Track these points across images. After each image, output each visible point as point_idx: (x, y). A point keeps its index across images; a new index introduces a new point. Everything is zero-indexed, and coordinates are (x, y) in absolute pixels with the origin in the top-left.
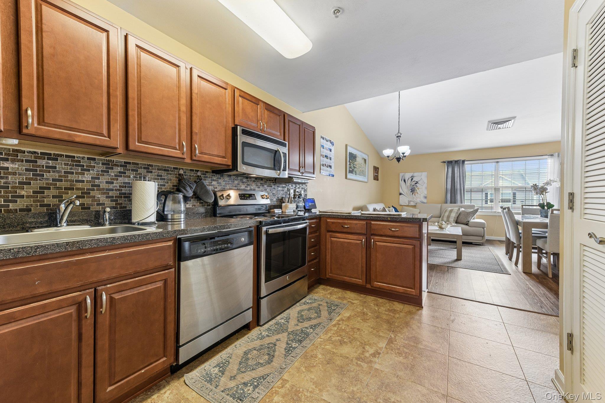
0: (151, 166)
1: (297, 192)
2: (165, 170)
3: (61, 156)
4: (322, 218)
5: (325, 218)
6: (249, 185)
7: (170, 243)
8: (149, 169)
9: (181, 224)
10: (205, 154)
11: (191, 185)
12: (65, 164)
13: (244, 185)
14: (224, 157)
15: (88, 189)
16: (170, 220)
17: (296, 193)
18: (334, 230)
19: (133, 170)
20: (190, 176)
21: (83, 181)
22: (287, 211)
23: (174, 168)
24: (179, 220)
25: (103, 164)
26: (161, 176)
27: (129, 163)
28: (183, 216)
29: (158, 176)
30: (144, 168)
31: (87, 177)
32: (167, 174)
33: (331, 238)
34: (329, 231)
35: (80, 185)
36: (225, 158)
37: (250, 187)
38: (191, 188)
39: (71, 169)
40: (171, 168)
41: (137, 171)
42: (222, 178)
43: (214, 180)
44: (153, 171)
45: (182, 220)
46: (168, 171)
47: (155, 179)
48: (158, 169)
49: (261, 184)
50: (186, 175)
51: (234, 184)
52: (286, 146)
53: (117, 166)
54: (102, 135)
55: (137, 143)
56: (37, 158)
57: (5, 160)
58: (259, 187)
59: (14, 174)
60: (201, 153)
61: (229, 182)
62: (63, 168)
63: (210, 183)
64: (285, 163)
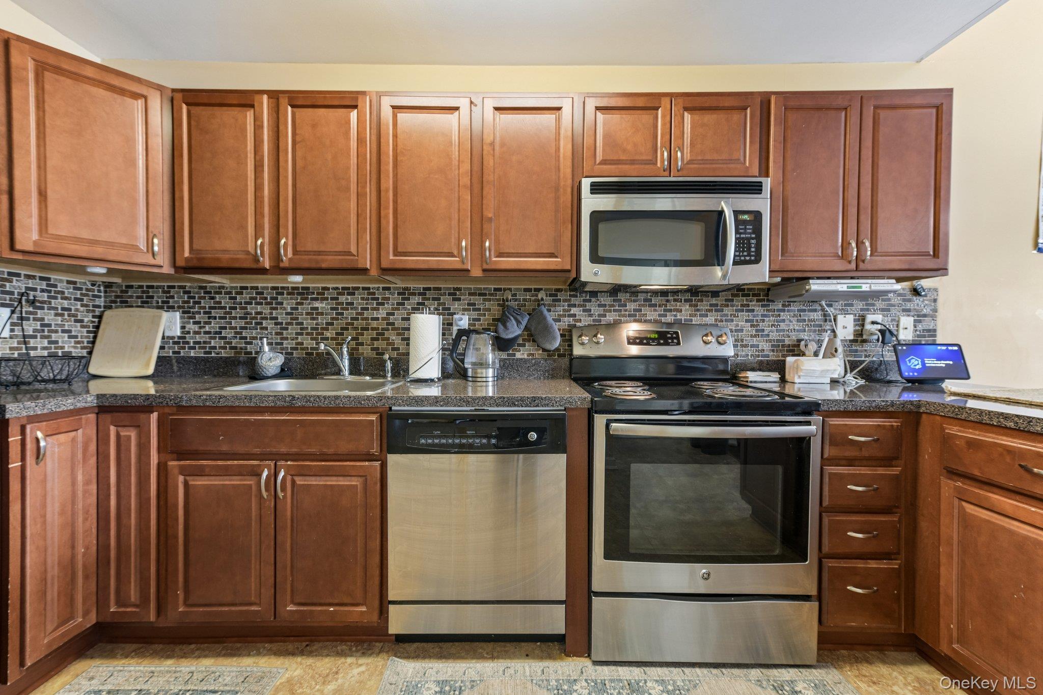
0: (459, 289)
1: (873, 323)
2: (480, 295)
3: (358, 288)
4: (924, 416)
5: (938, 418)
6: (670, 311)
7: (373, 418)
8: (455, 294)
9: (487, 386)
10: (509, 255)
11: (519, 317)
12: (363, 299)
13: (655, 310)
14: (552, 255)
15: (383, 329)
16: (470, 379)
17: (868, 327)
18: (977, 473)
19: (434, 299)
20: (525, 300)
21: (377, 319)
22: (797, 380)
23: (495, 289)
24: (484, 379)
25: (399, 294)
26: (474, 304)
27: (429, 289)
28: (490, 372)
29: (469, 304)
30: (450, 294)
31: (382, 313)
32: (484, 300)
33: (964, 504)
34: (953, 473)
35: (374, 324)
36: (556, 257)
37: (675, 316)
38: (518, 322)
39: (367, 304)
40: (490, 289)
41: (439, 299)
42: (593, 299)
43: (574, 306)
44: (462, 297)
45: (490, 379)
46: (485, 295)
47: (464, 310)
48: (470, 294)
49: (711, 305)
50: (516, 300)
51: (626, 311)
52: (761, 190)
53: (414, 294)
54: (349, 253)
55: (391, 257)
56: (339, 294)
57: (316, 299)
58: (707, 316)
59: (322, 314)
60: (500, 255)
61: (613, 306)
62: (360, 304)
63: (564, 310)
64: (753, 241)
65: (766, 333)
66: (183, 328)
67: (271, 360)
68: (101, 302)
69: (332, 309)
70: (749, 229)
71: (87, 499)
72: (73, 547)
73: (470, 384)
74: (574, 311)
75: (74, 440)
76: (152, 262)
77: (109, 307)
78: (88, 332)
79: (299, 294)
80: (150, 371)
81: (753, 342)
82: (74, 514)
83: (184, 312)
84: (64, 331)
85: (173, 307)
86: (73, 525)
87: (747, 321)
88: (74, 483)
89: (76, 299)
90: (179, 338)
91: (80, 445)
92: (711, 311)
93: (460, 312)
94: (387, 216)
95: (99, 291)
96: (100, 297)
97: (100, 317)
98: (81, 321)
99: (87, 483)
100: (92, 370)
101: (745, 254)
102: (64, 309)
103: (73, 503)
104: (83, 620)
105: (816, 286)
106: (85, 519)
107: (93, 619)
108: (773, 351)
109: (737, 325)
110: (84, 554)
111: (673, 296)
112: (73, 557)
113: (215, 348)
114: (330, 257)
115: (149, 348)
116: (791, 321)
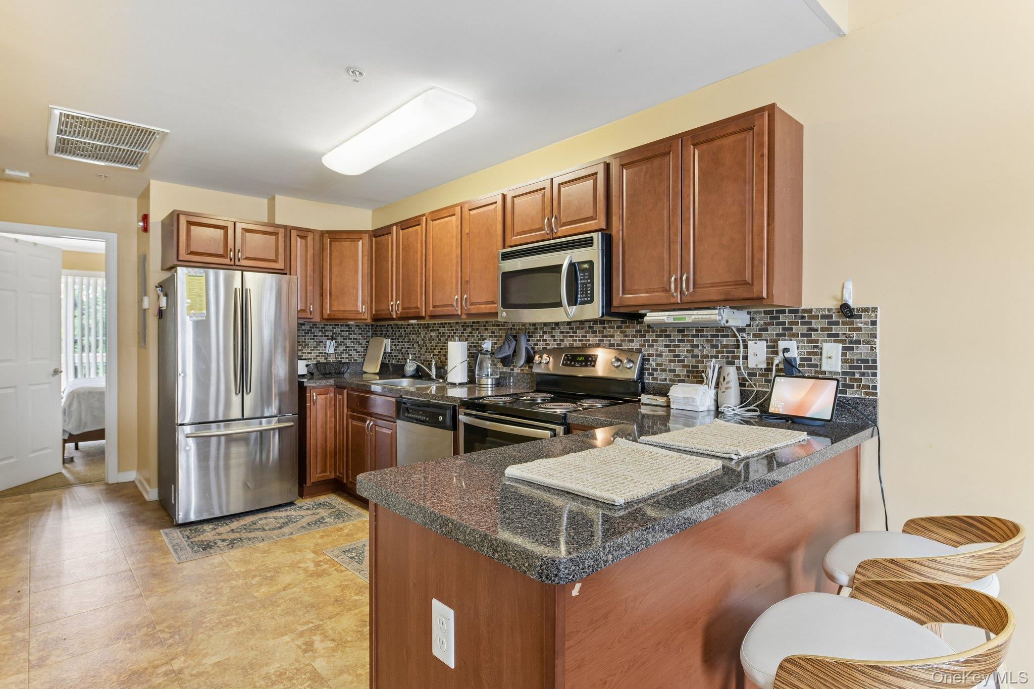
0: (487, 322)
1: (785, 350)
2: (497, 326)
6: (606, 336)
7: (394, 400)
8: (486, 326)
9: (488, 390)
16: (477, 385)
19: (476, 330)
20: (519, 329)
24: (485, 386)
25: (462, 326)
26: (495, 333)
27: (474, 323)
28: (490, 381)
32: (500, 329)
36: (495, 304)
37: (610, 341)
41: (478, 329)
42: (557, 328)
44: (489, 328)
45: (489, 386)
46: (499, 326)
47: (491, 336)
48: (493, 325)
49: (637, 331)
50: (514, 329)
51: (576, 336)
52: (593, 243)
53: (467, 326)
54: (417, 308)
55: (431, 309)
56: (440, 327)
57: (431, 331)
58: (632, 341)
59: (433, 340)
60: (472, 304)
61: (568, 333)
62: (447, 333)
63: (541, 337)
64: (589, 285)
65: (682, 358)
66: (391, 347)
67: (410, 368)
68: (369, 334)
69: (438, 336)
70: (586, 275)
71: (330, 425)
72: (326, 442)
73: (477, 388)
74: (546, 337)
75: (326, 398)
76: (363, 317)
77: (372, 337)
78: (364, 350)
79: (426, 328)
80: (378, 371)
81: (671, 367)
82: (326, 429)
83: (392, 339)
84: (354, 350)
85: (388, 336)
86: (326, 433)
87: (666, 346)
88: (326, 416)
89: (359, 334)
90: (391, 353)
91: (328, 401)
92: (635, 336)
93: (488, 338)
94: (429, 285)
95: (369, 329)
96: (369, 331)
97: (368, 342)
98: (362, 344)
99: (331, 417)
100: (364, 369)
101: (584, 296)
102: (354, 339)
103: (326, 424)
104: (330, 475)
105: (651, 317)
106: (330, 432)
107: (333, 476)
108: (688, 376)
109: (657, 350)
110: (330, 447)
111: (608, 324)
112: (326, 446)
113: (399, 359)
114: (412, 310)
115: (378, 359)
116: (703, 347)
